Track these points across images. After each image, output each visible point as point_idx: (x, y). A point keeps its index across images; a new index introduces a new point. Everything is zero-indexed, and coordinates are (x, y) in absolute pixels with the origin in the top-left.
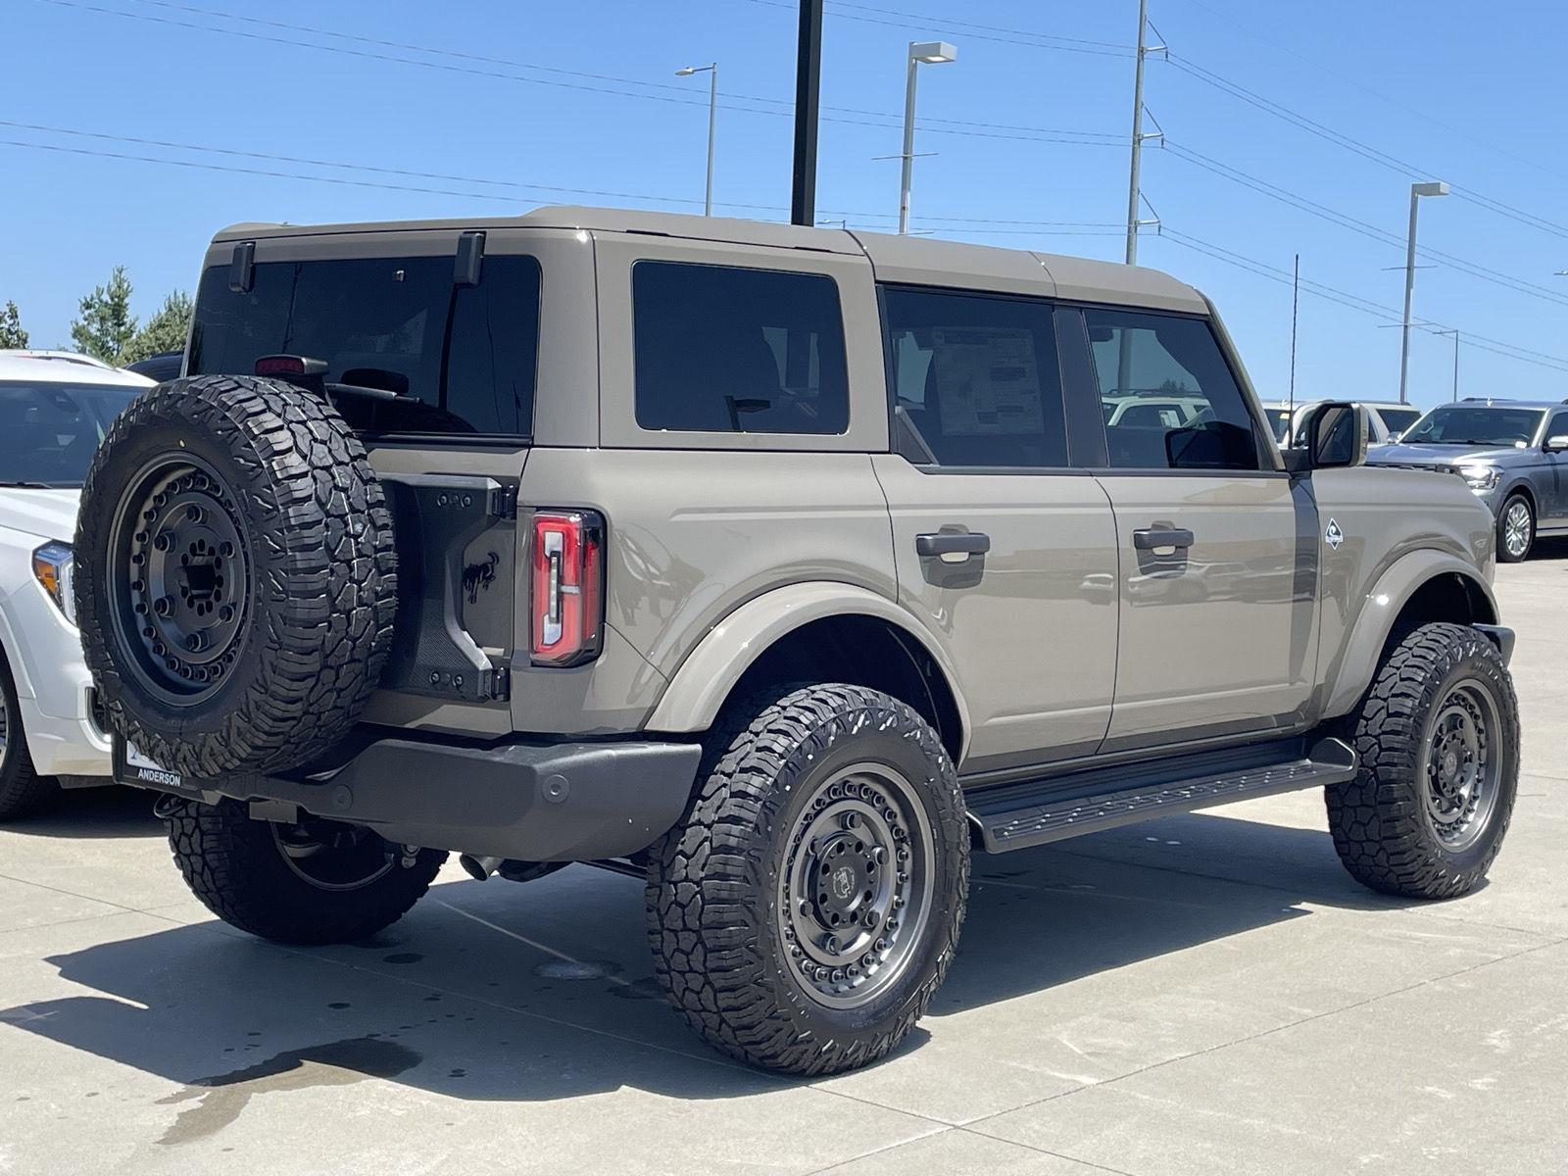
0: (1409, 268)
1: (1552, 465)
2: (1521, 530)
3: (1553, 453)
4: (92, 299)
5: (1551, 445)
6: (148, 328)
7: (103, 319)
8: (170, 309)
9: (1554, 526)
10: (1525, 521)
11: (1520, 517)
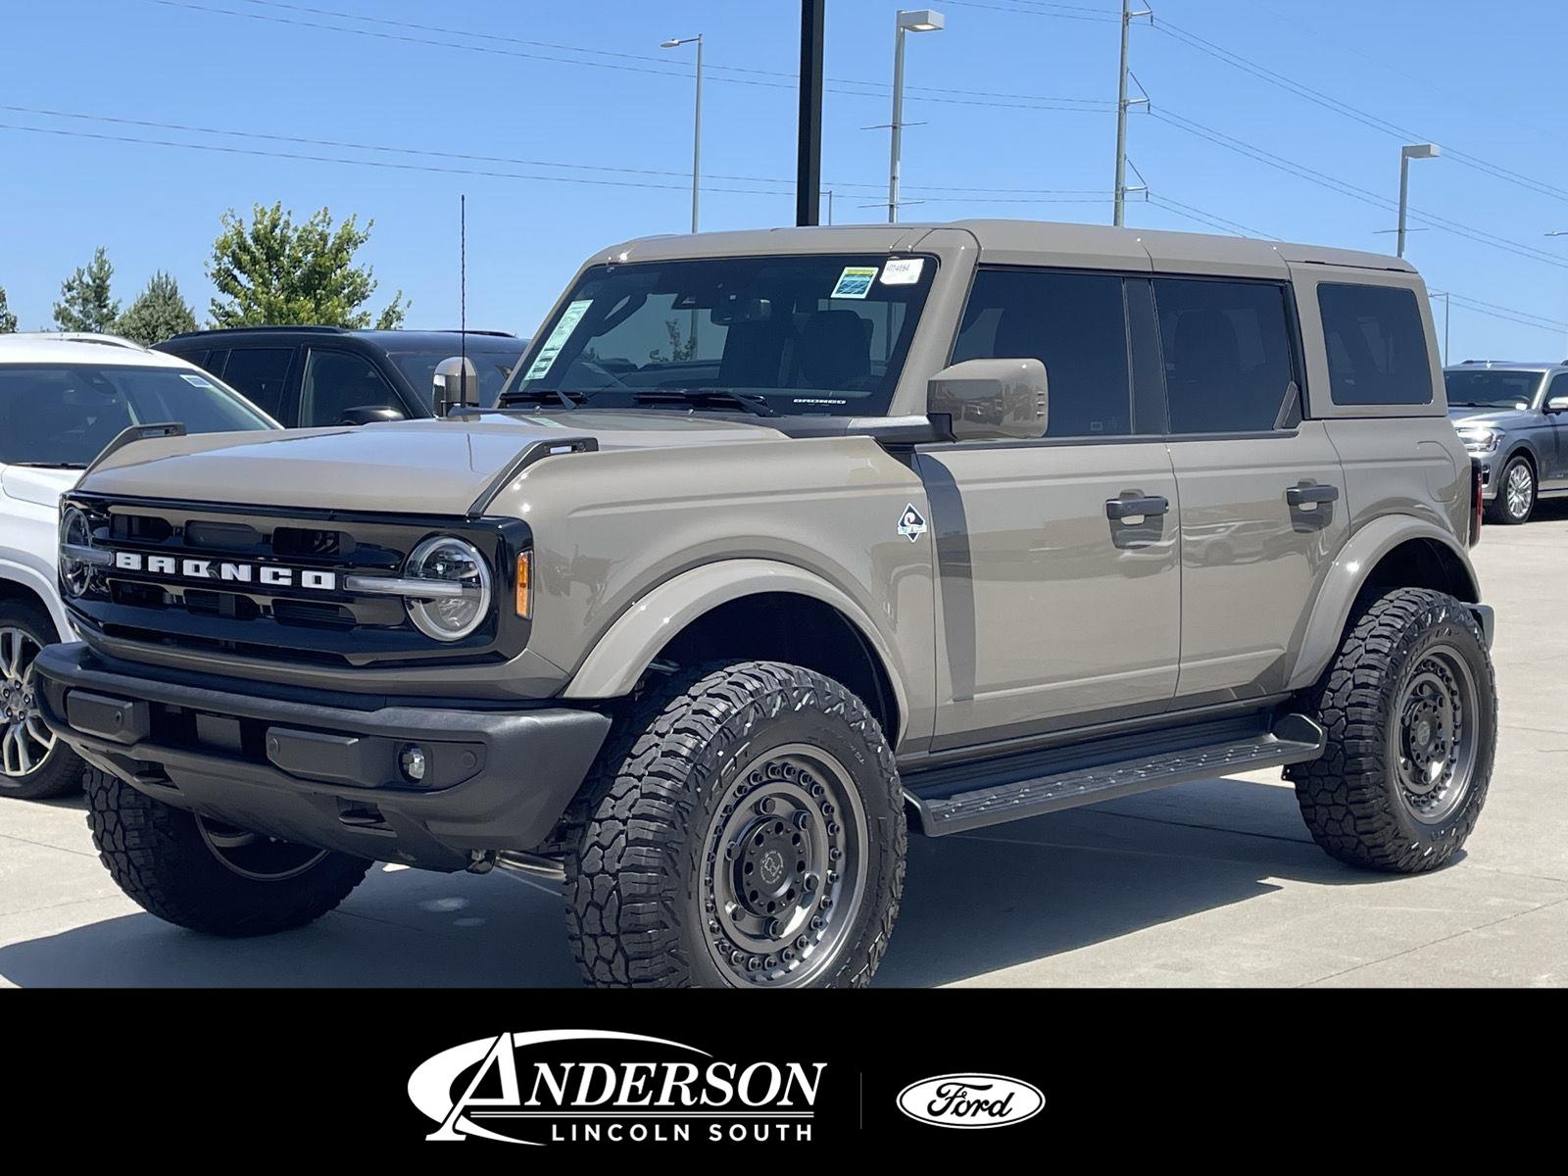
0: (1400, 231)
1: (1552, 426)
2: (1523, 491)
3: (1554, 415)
4: (74, 282)
5: (1551, 407)
6: (133, 308)
7: (86, 301)
8: (153, 290)
9: (1555, 487)
10: (1527, 482)
11: (1521, 478)
